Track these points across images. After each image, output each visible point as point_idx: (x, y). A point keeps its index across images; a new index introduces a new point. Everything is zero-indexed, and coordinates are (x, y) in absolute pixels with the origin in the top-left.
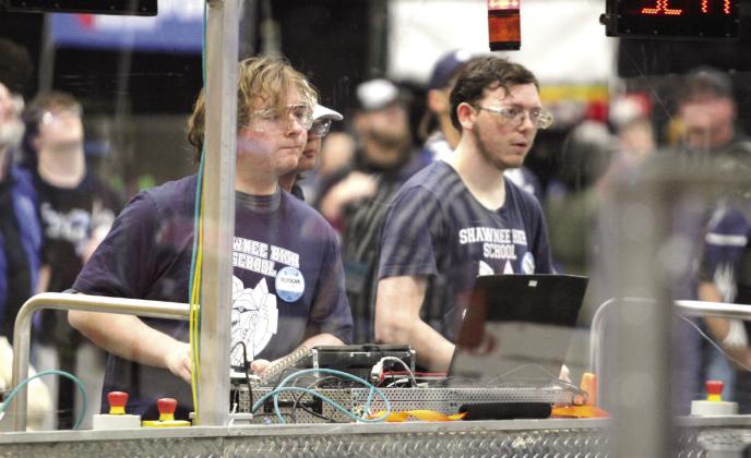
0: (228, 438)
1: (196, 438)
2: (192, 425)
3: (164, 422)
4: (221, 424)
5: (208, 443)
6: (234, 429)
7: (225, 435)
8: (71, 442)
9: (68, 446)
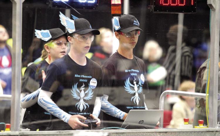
0: (217, 131)
1: (207, 131)
2: (208, 127)
3: (200, 127)
4: (215, 128)
5: (211, 133)
6: (218, 129)
7: (216, 130)
8: (171, 132)
9: (170, 133)
